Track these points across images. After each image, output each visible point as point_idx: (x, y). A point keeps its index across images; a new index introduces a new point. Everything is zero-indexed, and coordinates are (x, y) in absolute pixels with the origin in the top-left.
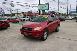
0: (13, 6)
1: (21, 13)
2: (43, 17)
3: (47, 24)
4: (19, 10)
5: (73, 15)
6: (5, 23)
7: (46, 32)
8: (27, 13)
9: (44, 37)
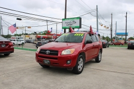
0: (20, 19)
1: (32, 34)
2: (75, 35)
3: (82, 45)
4: (29, 27)
5: (121, 38)
6: (7, 45)
7: (81, 60)
8: (43, 34)
9: (79, 67)
